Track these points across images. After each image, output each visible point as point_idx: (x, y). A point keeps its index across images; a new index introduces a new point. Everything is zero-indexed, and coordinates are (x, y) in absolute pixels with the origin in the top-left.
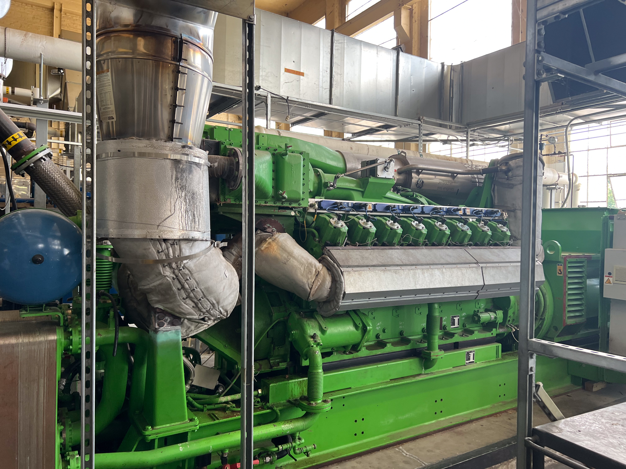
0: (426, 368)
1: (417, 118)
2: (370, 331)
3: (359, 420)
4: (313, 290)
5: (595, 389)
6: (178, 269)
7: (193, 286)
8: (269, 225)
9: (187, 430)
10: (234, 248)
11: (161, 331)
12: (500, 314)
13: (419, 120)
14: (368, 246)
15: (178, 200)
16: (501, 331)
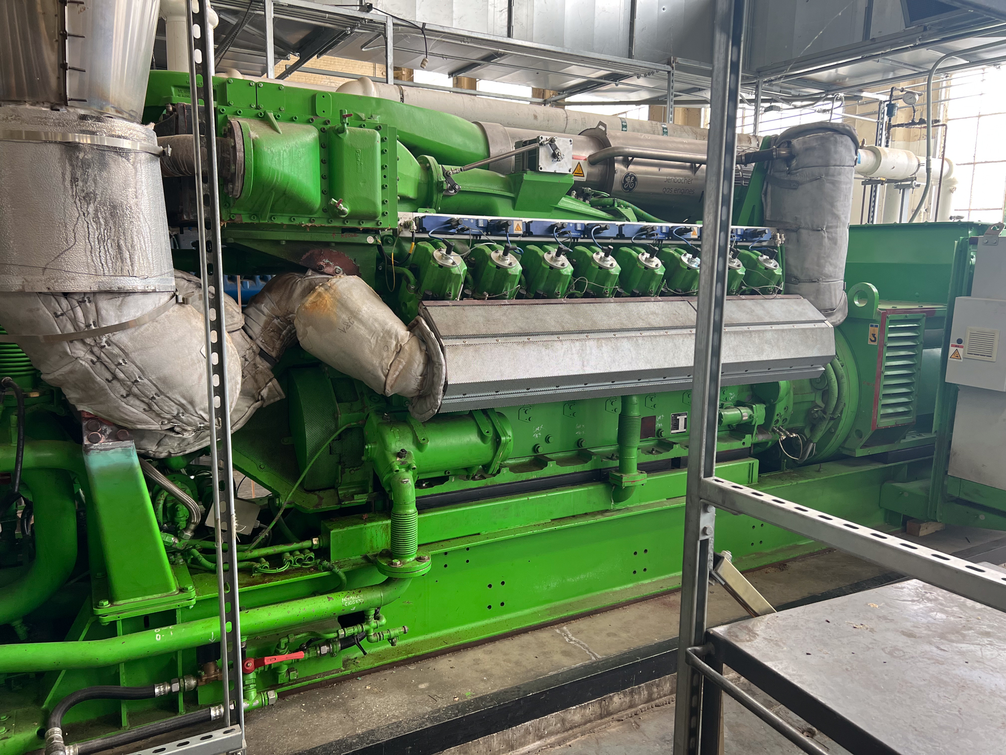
0: (617, 500)
1: (666, 61)
2: (506, 443)
3: (496, 585)
4: (390, 378)
5: (923, 533)
6: (98, 345)
7: (132, 375)
8: (327, 261)
9: (172, 606)
10: (265, 301)
11: (95, 449)
12: (759, 412)
13: (669, 63)
14: (505, 299)
15: (80, 219)
16: (761, 438)
